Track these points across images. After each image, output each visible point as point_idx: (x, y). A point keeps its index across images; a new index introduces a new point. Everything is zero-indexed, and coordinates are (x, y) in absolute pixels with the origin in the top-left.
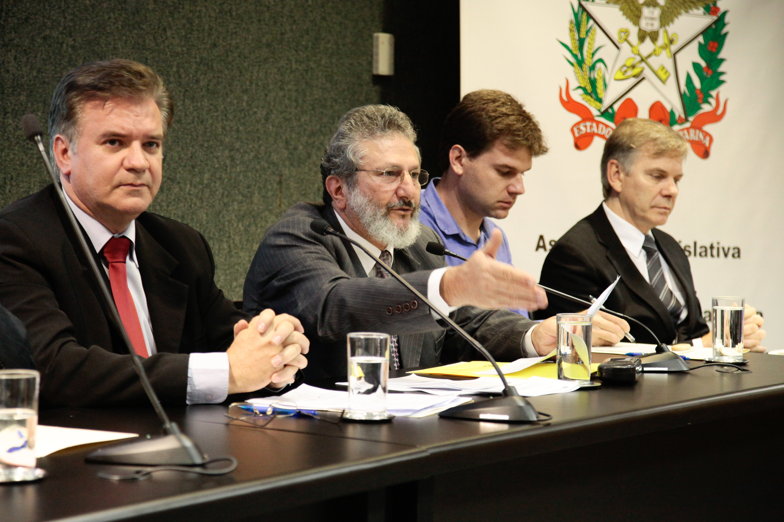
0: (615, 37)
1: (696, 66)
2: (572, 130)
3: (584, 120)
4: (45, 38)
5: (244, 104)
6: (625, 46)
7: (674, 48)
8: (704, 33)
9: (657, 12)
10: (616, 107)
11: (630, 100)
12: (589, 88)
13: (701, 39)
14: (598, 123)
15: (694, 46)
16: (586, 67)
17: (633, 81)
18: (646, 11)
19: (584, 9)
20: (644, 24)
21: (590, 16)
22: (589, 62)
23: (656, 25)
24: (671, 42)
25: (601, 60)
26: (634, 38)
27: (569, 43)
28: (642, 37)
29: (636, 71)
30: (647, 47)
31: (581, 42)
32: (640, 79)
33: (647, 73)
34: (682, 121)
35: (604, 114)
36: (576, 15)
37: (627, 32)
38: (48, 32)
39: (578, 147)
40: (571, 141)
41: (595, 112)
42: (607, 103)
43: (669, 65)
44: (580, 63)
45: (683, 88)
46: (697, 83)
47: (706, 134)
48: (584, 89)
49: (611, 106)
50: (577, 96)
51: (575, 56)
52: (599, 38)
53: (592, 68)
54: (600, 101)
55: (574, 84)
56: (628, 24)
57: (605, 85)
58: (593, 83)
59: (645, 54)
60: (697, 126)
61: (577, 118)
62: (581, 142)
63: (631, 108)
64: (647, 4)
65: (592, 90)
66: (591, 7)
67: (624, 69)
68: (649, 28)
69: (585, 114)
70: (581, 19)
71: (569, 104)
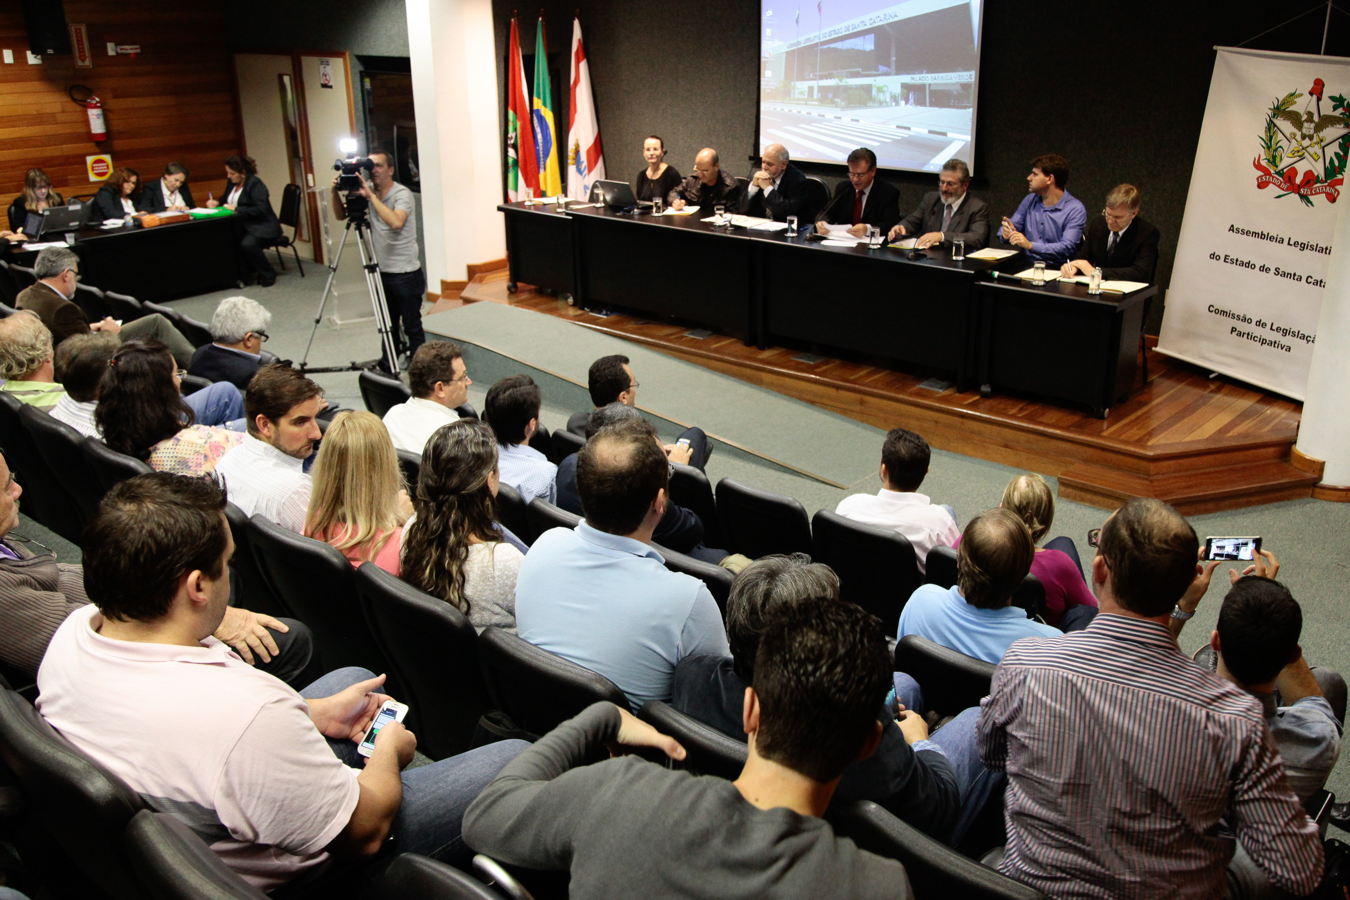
0: (1288, 136)
1: (1336, 154)
2: (1258, 179)
3: (1265, 175)
6: (1293, 141)
7: (1323, 144)
8: (1342, 137)
9: (1312, 125)
10: (1285, 170)
11: (1294, 168)
12: (1271, 160)
13: (1340, 140)
14: (1273, 177)
15: (1337, 143)
16: (1271, 150)
17: (1298, 158)
18: (1306, 125)
19: (1272, 122)
20: (1304, 131)
21: (1275, 125)
22: (1274, 147)
23: (1312, 132)
24: (1322, 141)
25: (1280, 147)
26: (1299, 137)
27: (1264, 137)
28: (1304, 137)
29: (1300, 154)
30: (1306, 142)
31: (1271, 138)
32: (1302, 158)
33: (1306, 155)
34: (1321, 182)
35: (1276, 173)
36: (1268, 124)
37: (1294, 135)
39: (1259, 187)
40: (1256, 183)
41: (1272, 172)
42: (1280, 168)
43: (1320, 152)
44: (1269, 147)
45: (1327, 164)
46: (1336, 163)
47: (1336, 190)
48: (1269, 160)
49: (1282, 170)
50: (1264, 163)
51: (1267, 144)
52: (1280, 136)
53: (1276, 150)
54: (1277, 167)
55: (1263, 157)
56: (1295, 130)
57: (1281, 159)
58: (1274, 157)
59: (1305, 145)
60: (1332, 185)
61: (1261, 173)
62: (1262, 185)
63: (1294, 172)
64: (1307, 121)
65: (1273, 161)
66: (1276, 121)
67: (1293, 152)
68: (1307, 133)
69: (1267, 172)
70: (1271, 127)
71: (1258, 166)
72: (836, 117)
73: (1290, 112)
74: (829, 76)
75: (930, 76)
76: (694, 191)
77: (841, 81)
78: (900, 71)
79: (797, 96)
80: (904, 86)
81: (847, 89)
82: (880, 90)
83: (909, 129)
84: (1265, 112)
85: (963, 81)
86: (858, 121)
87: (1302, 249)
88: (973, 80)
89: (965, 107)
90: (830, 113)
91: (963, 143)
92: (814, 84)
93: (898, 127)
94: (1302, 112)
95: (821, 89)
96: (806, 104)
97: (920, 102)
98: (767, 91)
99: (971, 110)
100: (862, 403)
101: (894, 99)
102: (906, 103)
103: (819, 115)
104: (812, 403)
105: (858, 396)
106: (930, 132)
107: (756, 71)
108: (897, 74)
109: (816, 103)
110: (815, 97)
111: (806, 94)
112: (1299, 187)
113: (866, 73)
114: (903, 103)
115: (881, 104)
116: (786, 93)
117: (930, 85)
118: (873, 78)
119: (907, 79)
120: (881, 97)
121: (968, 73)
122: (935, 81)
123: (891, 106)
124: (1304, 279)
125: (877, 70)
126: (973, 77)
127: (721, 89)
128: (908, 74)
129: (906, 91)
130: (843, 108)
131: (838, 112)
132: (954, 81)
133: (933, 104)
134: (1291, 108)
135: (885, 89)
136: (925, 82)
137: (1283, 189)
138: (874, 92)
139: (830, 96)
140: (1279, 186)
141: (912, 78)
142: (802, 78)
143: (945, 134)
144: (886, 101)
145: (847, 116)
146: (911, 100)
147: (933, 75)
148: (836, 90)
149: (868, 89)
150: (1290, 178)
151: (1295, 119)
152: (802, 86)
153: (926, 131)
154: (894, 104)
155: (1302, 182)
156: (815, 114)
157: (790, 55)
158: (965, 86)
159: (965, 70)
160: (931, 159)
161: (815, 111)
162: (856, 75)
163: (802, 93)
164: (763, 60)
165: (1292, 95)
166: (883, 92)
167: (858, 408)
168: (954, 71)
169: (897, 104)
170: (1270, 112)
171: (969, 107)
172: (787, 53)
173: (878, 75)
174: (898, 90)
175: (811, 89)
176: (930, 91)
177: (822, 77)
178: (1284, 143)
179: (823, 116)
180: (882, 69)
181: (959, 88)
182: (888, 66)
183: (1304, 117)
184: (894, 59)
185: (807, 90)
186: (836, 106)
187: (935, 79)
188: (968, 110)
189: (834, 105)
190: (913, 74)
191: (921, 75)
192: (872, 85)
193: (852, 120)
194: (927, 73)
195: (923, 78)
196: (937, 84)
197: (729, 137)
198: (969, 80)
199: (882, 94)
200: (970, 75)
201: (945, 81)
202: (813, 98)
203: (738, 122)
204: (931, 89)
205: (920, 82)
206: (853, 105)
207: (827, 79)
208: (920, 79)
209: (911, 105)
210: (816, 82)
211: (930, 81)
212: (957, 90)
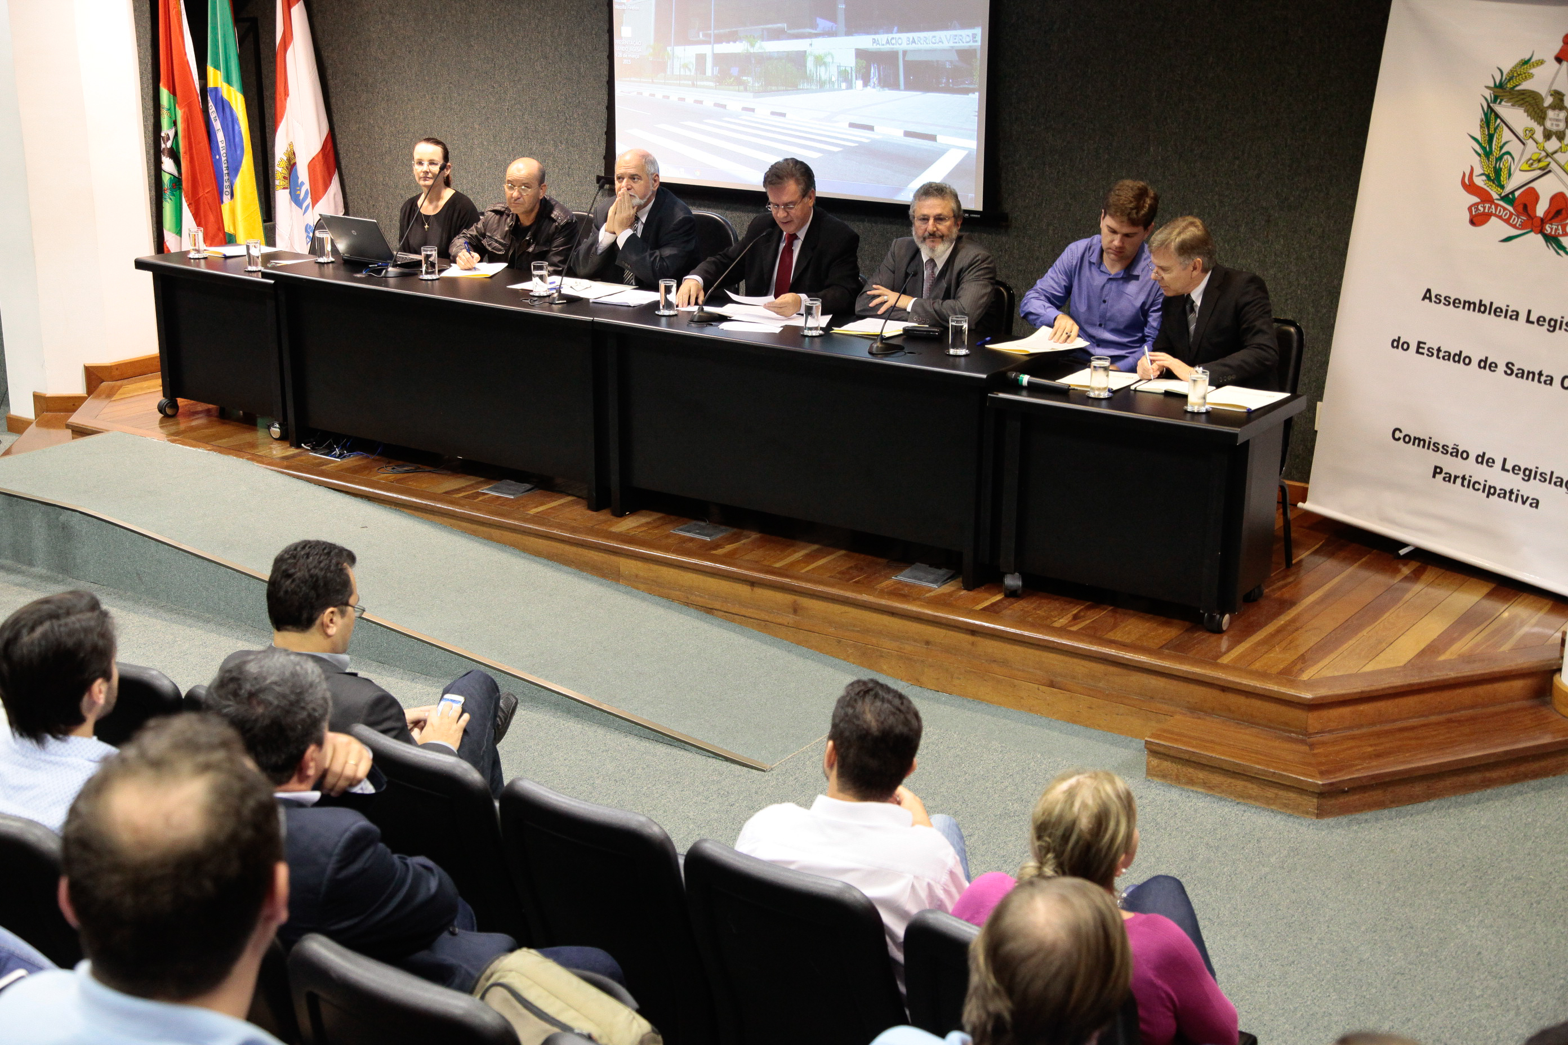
0: (1521, 134)
2: (1470, 209)
3: (1483, 202)
4: (1074, 125)
5: (1236, 167)
6: (1530, 143)
9: (1562, 115)
10: (1517, 194)
11: (1533, 189)
12: (1492, 175)
14: (1497, 205)
16: (1492, 158)
17: (1538, 173)
18: (1551, 114)
19: (1492, 110)
20: (1548, 124)
21: (1497, 116)
22: (1496, 153)
23: (1562, 125)
25: (1508, 153)
26: (1539, 135)
27: (1479, 137)
28: (1548, 135)
29: (1542, 164)
30: (1553, 144)
31: (1491, 138)
32: (1546, 171)
33: (1553, 166)
35: (1503, 198)
36: (1486, 114)
37: (1531, 132)
38: (1075, 121)
39: (1473, 222)
40: (1467, 217)
41: (1495, 196)
42: (1509, 188)
44: (1488, 155)
48: (1488, 176)
49: (1513, 192)
50: (1480, 181)
51: (1483, 148)
52: (1507, 135)
53: (1500, 159)
54: (1502, 187)
55: (1478, 170)
56: (1533, 124)
57: (1510, 175)
58: (1498, 172)
59: (1550, 150)
61: (1476, 200)
62: (1477, 219)
63: (1535, 197)
64: (1553, 107)
65: (1496, 177)
66: (1498, 109)
67: (1531, 162)
68: (1554, 128)
69: (1485, 197)
70: (1490, 118)
71: (1470, 187)
72: (745, 109)
73: (1523, 92)
74: (733, 37)
75: (904, 36)
76: (498, 237)
77: (752, 46)
78: (853, 27)
79: (676, 72)
80: (860, 54)
81: (763, 59)
82: (820, 61)
83: (871, 128)
84: (1480, 93)
85: (962, 45)
86: (783, 115)
87: (1552, 329)
88: (979, 43)
89: (966, 91)
90: (735, 100)
91: (963, 154)
92: (706, 49)
93: (852, 125)
94: (1543, 91)
95: (718, 58)
96: (693, 85)
97: (889, 82)
98: (625, 62)
99: (977, 94)
100: (796, 610)
101: (845, 76)
102: (866, 84)
103: (716, 105)
104: (709, 610)
105: (788, 598)
106: (908, 134)
107: (606, 27)
108: (849, 33)
109: (712, 84)
110: (709, 72)
111: (693, 67)
112: (1543, 221)
113: (796, 31)
114: (859, 83)
115: (822, 85)
116: (660, 66)
117: (905, 53)
118: (808, 41)
119: (865, 42)
120: (823, 73)
121: (969, 32)
122: (913, 47)
123: (840, 89)
124: (1557, 382)
125: (814, 26)
126: (979, 38)
127: (546, 58)
128: (868, 33)
129: (864, 63)
130: (757, 93)
131: (748, 99)
132: (946, 45)
133: (910, 86)
134: (1525, 86)
135: (828, 60)
136: (896, 47)
137: (1514, 226)
138: (810, 64)
139: (735, 71)
140: (1507, 221)
141: (874, 41)
142: (685, 40)
143: (933, 138)
144: (830, 81)
145: (766, 105)
146: (874, 80)
147: (911, 35)
148: (745, 62)
149: (799, 59)
150: (1525, 207)
151: (1531, 103)
152: (686, 54)
153: (901, 133)
154: (844, 85)
155: (1547, 213)
156: (708, 103)
158: (965, 54)
159: (964, 26)
160: (909, 183)
161: (710, 97)
162: (778, 35)
163: (686, 66)
164: (616, 7)
165: (1525, 62)
166: (825, 64)
167: (790, 618)
168: (945, 27)
169: (850, 86)
170: (1488, 94)
171: (973, 91)
173: (817, 35)
174: (850, 61)
175: (701, 59)
176: (906, 64)
177: (719, 39)
178: (1514, 146)
179: (724, 107)
180: (823, 24)
181: (954, 57)
182: (833, 18)
183: (1548, 101)
184: (842, 6)
185: (694, 61)
186: (746, 90)
187: (914, 42)
188: (971, 95)
189: (742, 88)
190: (876, 33)
191: (890, 36)
192: (805, 52)
193: (773, 113)
194: (900, 31)
195: (893, 41)
196: (919, 51)
197: (561, 143)
198: (971, 44)
199: (823, 69)
200: (974, 36)
201: (931, 46)
202: (705, 74)
203: (575, 116)
204: (907, 59)
205: (887, 47)
206: (774, 88)
207: (728, 42)
208: (888, 42)
209: (874, 87)
210: (709, 47)
211: (905, 46)
212: (951, 62)
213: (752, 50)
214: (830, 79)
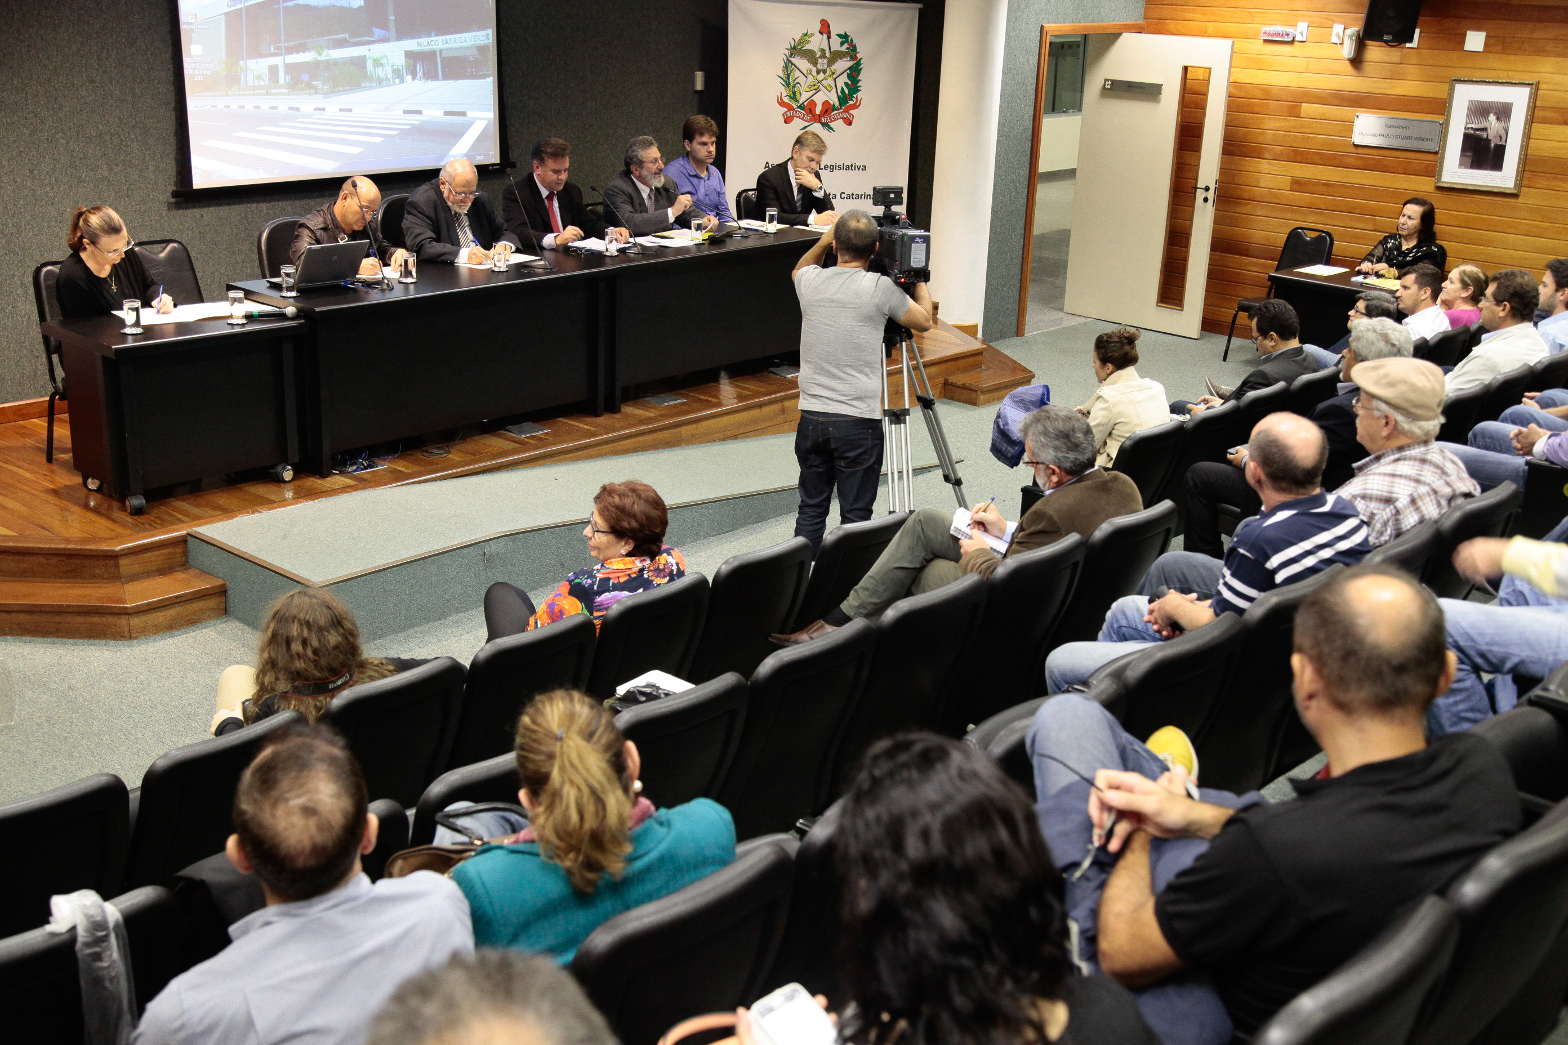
0: (805, 73)
1: (846, 83)
2: (783, 115)
3: (789, 110)
6: (810, 76)
7: (834, 76)
8: (850, 69)
9: (826, 61)
10: (805, 104)
11: (813, 100)
12: (792, 95)
13: (848, 71)
14: (796, 111)
16: (791, 87)
17: (814, 91)
18: (820, 61)
19: (790, 61)
20: (819, 66)
21: (792, 64)
22: (792, 84)
23: (825, 66)
24: (833, 73)
25: (798, 83)
26: (814, 73)
27: (782, 76)
28: (818, 72)
29: (816, 87)
30: (821, 76)
31: (788, 76)
32: (818, 90)
33: (821, 87)
34: (838, 109)
35: (799, 107)
36: (786, 64)
37: (811, 70)
39: (786, 122)
40: (783, 120)
41: (795, 106)
42: (801, 102)
43: (833, 84)
44: (788, 84)
45: (839, 94)
46: (847, 92)
47: (851, 114)
48: (790, 96)
49: (803, 103)
50: (786, 100)
51: (785, 82)
52: (797, 73)
53: (794, 86)
54: (798, 101)
55: (784, 94)
56: (811, 67)
57: (800, 94)
58: (794, 93)
59: (820, 79)
60: (846, 111)
61: (786, 110)
62: (788, 120)
63: (813, 104)
64: (821, 57)
65: (794, 97)
66: (793, 60)
67: (810, 86)
68: (822, 68)
69: (790, 108)
70: (788, 65)
71: (782, 103)
72: (316, 109)
73: (806, 51)
74: (302, 48)
75: (440, 38)
77: (320, 54)
78: (402, 34)
79: (250, 83)
80: (409, 55)
81: (329, 65)
82: (377, 63)
83: (419, 112)
84: (781, 52)
85: (480, 43)
86: (350, 110)
87: (832, 171)
88: (491, 41)
89: (484, 77)
90: (307, 103)
91: (485, 122)
92: (278, 61)
93: (406, 112)
94: (816, 49)
95: (289, 68)
96: (268, 93)
97: (431, 75)
98: (197, 78)
99: (491, 78)
101: (398, 74)
102: (414, 78)
103: (290, 108)
106: (447, 113)
108: (399, 38)
109: (285, 91)
110: (282, 81)
111: (266, 78)
112: (820, 116)
113: (356, 40)
114: (409, 78)
115: (380, 82)
116: (233, 79)
117: (441, 51)
118: (367, 47)
119: (412, 45)
120: (380, 72)
121: (484, 33)
122: (447, 46)
123: (394, 84)
124: (838, 196)
125: (371, 35)
126: (490, 37)
128: (413, 38)
129: (411, 61)
130: (326, 94)
131: (319, 101)
132: (469, 43)
133: (447, 77)
134: (807, 47)
135: (384, 61)
136: (435, 47)
137: (806, 121)
138: (370, 66)
139: (306, 77)
140: (802, 119)
141: (418, 44)
143: (463, 114)
144: (387, 79)
145: (333, 104)
146: (420, 74)
147: (444, 37)
148: (314, 69)
149: (360, 62)
150: (810, 110)
151: (811, 57)
152: (259, 66)
153: (442, 113)
154: (397, 81)
155: (821, 112)
156: (283, 108)
157: (232, 18)
158: (482, 49)
159: (480, 29)
160: (449, 150)
161: (283, 103)
162: (341, 44)
163: (259, 77)
164: (183, 27)
165: (806, 35)
166: (381, 65)
168: (468, 31)
169: (402, 81)
170: (787, 53)
171: (488, 76)
172: (226, 14)
173: (374, 42)
174: (401, 61)
175: (273, 70)
176: (443, 60)
177: (289, 51)
178: (802, 79)
179: (298, 109)
180: (378, 32)
181: (476, 52)
182: (386, 28)
183: (819, 54)
184: (392, 17)
185: (267, 72)
186: (316, 93)
187: (447, 42)
188: (488, 79)
189: (313, 91)
190: (419, 37)
191: (430, 39)
192: (365, 56)
193: (341, 110)
194: (436, 35)
195: (432, 43)
196: (450, 49)
197: (116, 165)
198: (486, 41)
199: (380, 69)
200: (487, 35)
201: (459, 45)
202: (278, 82)
203: (132, 136)
204: (443, 56)
205: (428, 48)
206: (341, 89)
207: (298, 53)
208: (428, 44)
209: (420, 80)
210: (281, 58)
211: (441, 46)
212: (473, 56)
213: (319, 58)
214: (387, 77)
